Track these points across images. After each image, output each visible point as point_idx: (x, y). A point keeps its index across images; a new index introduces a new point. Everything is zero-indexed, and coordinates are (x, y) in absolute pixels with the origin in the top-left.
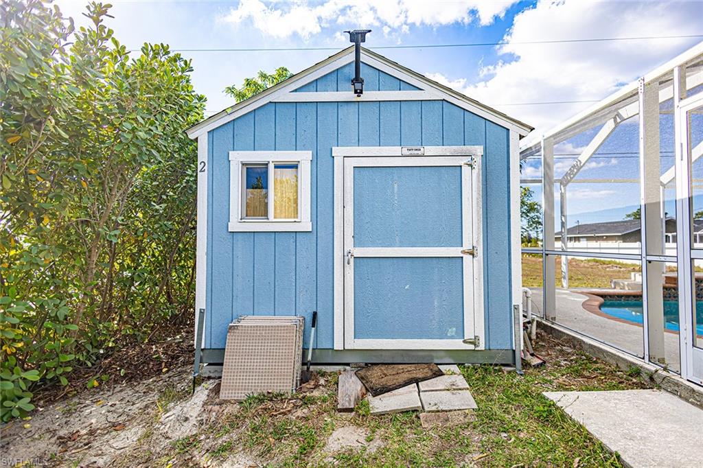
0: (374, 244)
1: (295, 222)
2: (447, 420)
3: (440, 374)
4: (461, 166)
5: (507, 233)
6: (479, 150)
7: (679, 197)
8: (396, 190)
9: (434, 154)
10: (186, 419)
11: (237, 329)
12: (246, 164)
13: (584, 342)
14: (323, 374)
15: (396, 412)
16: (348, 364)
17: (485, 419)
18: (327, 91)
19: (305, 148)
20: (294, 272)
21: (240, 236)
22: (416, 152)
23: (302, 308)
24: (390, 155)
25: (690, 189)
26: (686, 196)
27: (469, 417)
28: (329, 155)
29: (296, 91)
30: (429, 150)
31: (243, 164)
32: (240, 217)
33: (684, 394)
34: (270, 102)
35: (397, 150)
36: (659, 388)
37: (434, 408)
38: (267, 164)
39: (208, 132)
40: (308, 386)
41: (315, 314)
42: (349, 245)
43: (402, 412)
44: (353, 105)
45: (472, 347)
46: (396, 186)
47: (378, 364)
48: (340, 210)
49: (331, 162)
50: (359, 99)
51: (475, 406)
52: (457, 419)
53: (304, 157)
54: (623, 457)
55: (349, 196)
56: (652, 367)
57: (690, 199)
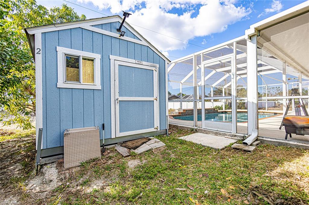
0: (126, 96)
1: (94, 85)
2: (160, 150)
3: (150, 139)
4: (153, 70)
5: (164, 93)
6: (158, 66)
7: (202, 85)
8: (133, 76)
9: (145, 65)
10: (51, 181)
11: (69, 134)
12: (67, 55)
13: (178, 126)
14: (108, 149)
15: (144, 152)
16: (116, 143)
17: (169, 147)
18: (107, 30)
19: (97, 53)
20: (93, 107)
21: (64, 90)
22: (140, 63)
23: (97, 123)
24: (131, 62)
25: (204, 83)
26: (203, 85)
27: (165, 147)
28: (108, 58)
29: (92, 26)
30: (144, 63)
31: (65, 55)
32: (64, 81)
33: (203, 132)
34: (80, 27)
35: (134, 61)
36: (198, 132)
37: (155, 148)
38: (79, 57)
39: (42, 33)
40: (106, 154)
41: (103, 125)
42: (117, 96)
43: (147, 152)
44: (117, 39)
45: (156, 130)
46: (133, 74)
47: (128, 141)
48: (113, 82)
49: (109, 61)
50: (120, 38)
51: (165, 145)
52: (163, 149)
53: (97, 57)
54: (202, 144)
55: (117, 76)
56: (196, 128)
57: (204, 85)
